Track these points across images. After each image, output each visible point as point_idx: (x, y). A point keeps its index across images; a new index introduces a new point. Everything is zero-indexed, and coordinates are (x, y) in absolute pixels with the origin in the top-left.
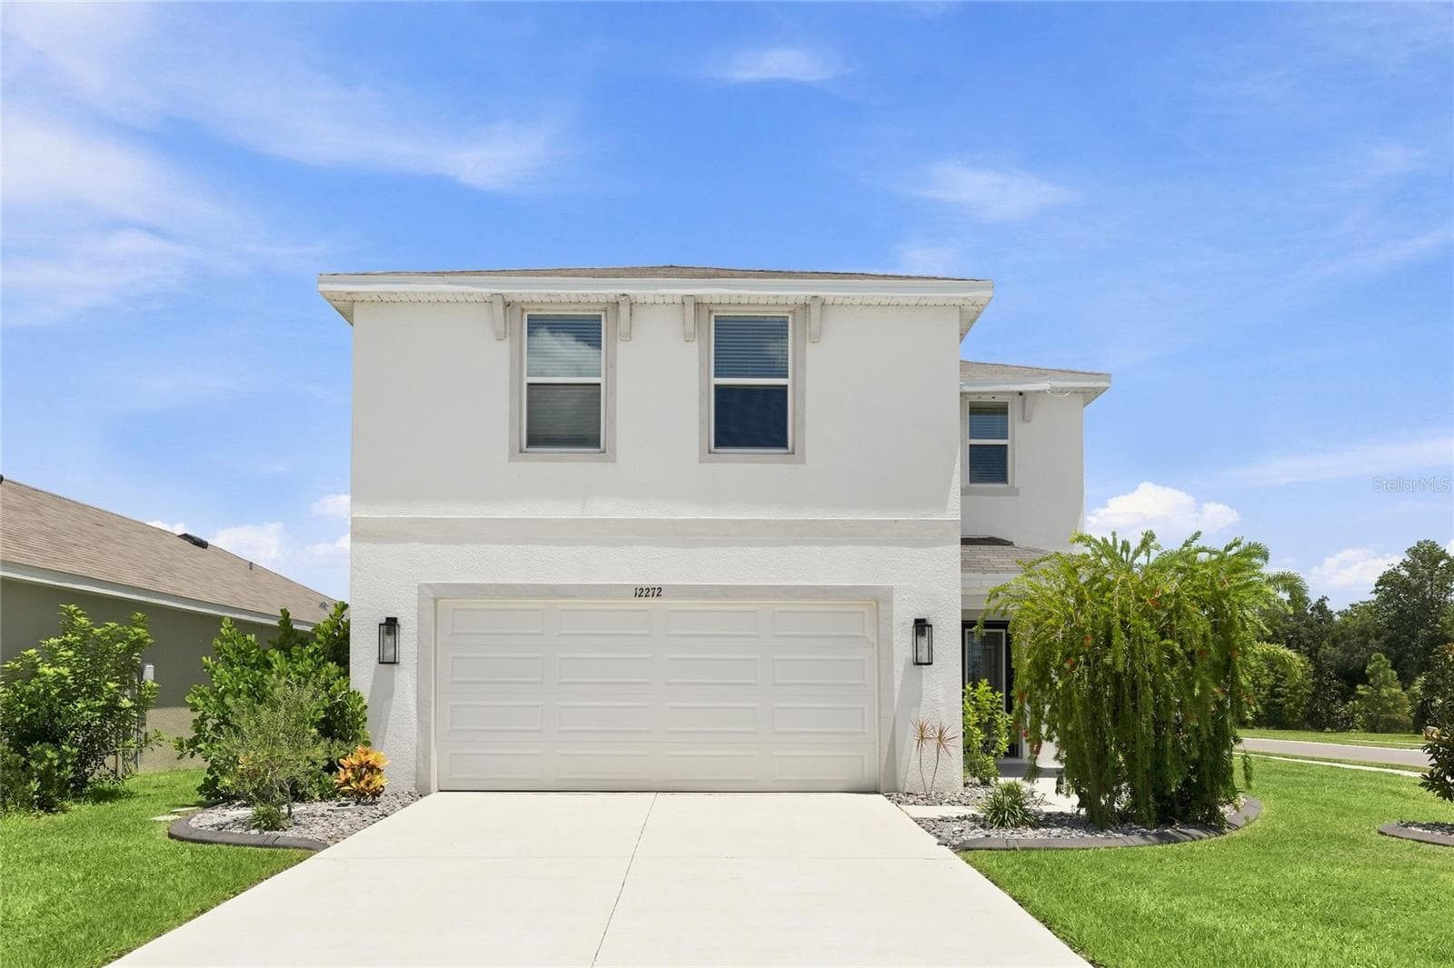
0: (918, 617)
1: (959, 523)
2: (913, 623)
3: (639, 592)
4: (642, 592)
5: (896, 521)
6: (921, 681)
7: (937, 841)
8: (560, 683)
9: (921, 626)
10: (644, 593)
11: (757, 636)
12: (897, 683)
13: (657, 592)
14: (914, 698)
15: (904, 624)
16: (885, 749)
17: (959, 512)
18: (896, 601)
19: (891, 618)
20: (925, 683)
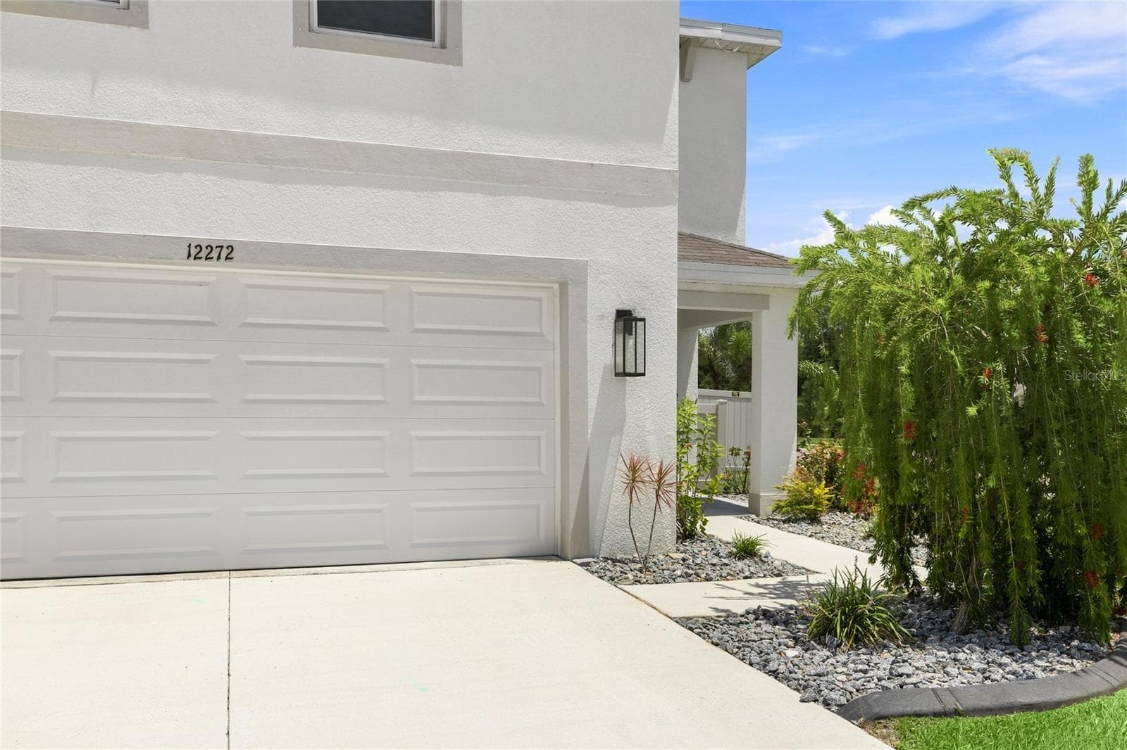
0: (621, 307)
1: (677, 175)
2: (614, 315)
3: (194, 251)
4: (200, 252)
5: (592, 165)
6: (624, 400)
7: (798, 696)
8: (55, 400)
9: (626, 321)
10: (203, 254)
11: (385, 330)
12: (592, 403)
13: (224, 252)
14: (614, 421)
15: (602, 317)
16: (574, 498)
17: (676, 159)
18: (591, 284)
19: (583, 308)
20: (628, 402)
